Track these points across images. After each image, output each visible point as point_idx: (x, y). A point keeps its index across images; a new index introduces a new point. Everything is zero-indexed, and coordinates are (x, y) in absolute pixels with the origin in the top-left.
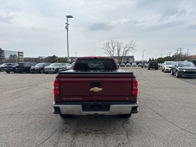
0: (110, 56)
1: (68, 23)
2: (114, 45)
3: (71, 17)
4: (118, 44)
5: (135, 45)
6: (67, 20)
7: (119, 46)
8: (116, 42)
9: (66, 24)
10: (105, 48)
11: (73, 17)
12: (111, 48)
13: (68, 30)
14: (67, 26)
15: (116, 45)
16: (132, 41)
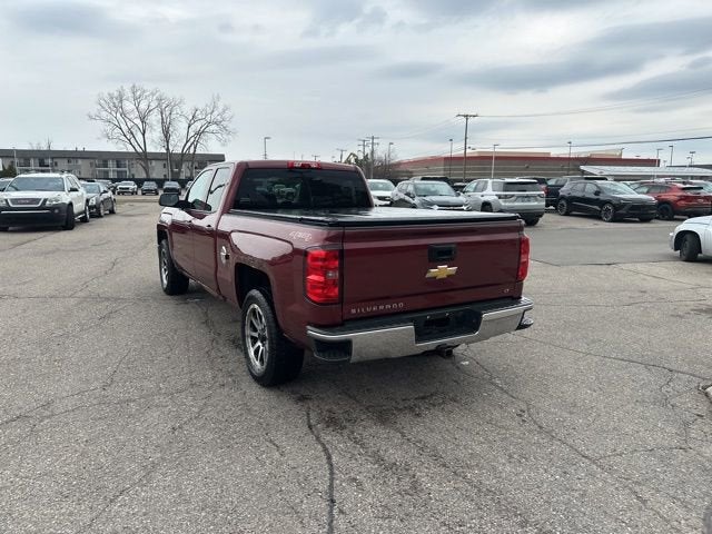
0: (131, 150)
2: (143, 106)
4: (164, 106)
5: (226, 115)
7: (168, 113)
8: (153, 94)
10: (104, 114)
12: (132, 116)
15: (153, 105)
16: (218, 98)
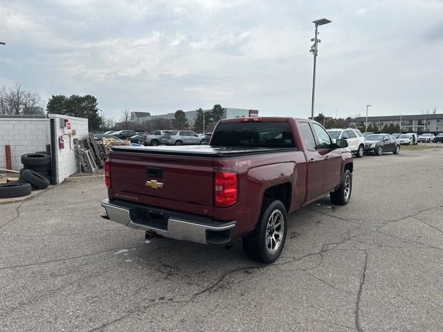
1: (318, 38)
3: (324, 22)
6: (316, 30)
9: (312, 40)
11: (329, 22)
13: (316, 55)
14: (315, 45)
